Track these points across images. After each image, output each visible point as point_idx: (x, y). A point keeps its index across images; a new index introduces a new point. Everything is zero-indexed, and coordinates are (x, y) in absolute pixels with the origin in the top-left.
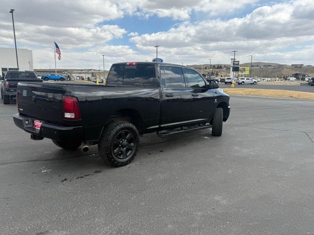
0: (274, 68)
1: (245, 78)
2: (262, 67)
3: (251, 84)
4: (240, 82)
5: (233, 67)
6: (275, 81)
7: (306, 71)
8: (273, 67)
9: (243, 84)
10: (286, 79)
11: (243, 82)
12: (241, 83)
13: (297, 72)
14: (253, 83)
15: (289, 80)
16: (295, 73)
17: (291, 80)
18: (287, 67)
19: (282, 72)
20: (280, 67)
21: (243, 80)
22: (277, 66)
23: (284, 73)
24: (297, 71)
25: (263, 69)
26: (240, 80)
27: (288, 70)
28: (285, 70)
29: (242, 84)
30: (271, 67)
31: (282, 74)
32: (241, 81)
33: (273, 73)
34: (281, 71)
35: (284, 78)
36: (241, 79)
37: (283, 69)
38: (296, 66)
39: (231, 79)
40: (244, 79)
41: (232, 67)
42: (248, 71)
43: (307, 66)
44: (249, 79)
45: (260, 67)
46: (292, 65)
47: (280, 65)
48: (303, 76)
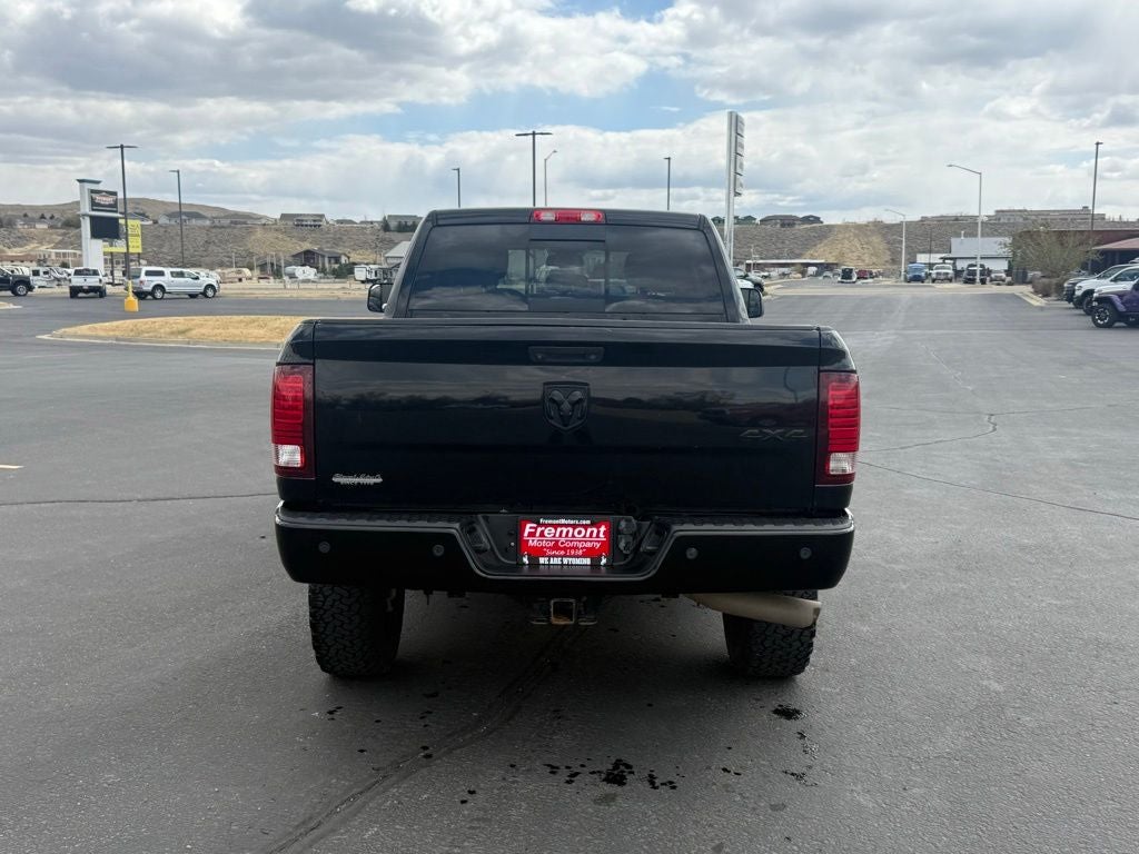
0: (215, 227)
1: (167, 271)
2: (163, 220)
3: (193, 296)
4: (148, 288)
5: (92, 218)
6: (240, 280)
7: (337, 241)
8: (208, 223)
9: (159, 294)
10: (277, 274)
11: (159, 287)
12: (152, 293)
13: (307, 246)
14: (204, 294)
15: (292, 276)
16: (299, 250)
17: (301, 278)
18: (263, 221)
19: (250, 246)
20: (236, 223)
21: (157, 280)
22: (226, 217)
23: (256, 250)
24: (303, 239)
25: (165, 227)
26: (143, 277)
27: (271, 236)
28: (259, 233)
29: (155, 298)
30: (200, 222)
31: (251, 254)
32: (148, 283)
33: (212, 247)
34: (243, 237)
35: (263, 267)
36: (148, 273)
37: (250, 231)
38: (296, 223)
39: (95, 273)
40: (161, 274)
41: (88, 220)
42: (138, 235)
43: (338, 222)
44: (181, 275)
45: (155, 222)
46: (284, 217)
47: (236, 214)
48: (333, 261)
